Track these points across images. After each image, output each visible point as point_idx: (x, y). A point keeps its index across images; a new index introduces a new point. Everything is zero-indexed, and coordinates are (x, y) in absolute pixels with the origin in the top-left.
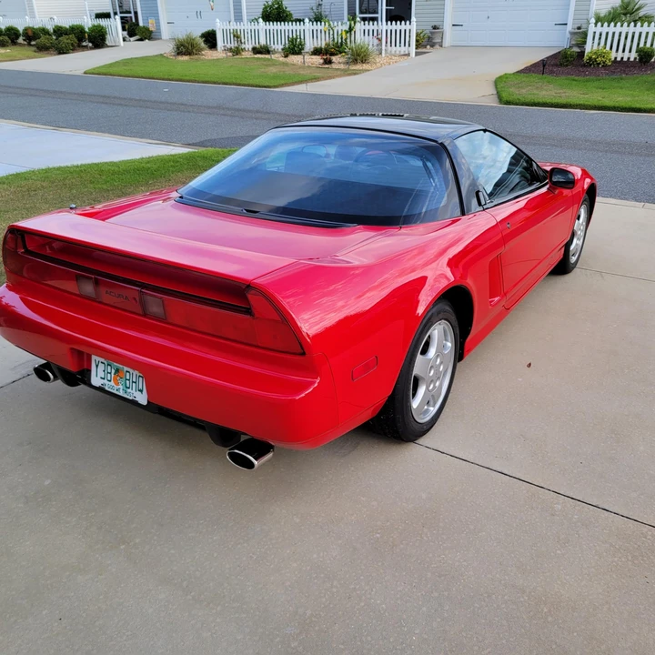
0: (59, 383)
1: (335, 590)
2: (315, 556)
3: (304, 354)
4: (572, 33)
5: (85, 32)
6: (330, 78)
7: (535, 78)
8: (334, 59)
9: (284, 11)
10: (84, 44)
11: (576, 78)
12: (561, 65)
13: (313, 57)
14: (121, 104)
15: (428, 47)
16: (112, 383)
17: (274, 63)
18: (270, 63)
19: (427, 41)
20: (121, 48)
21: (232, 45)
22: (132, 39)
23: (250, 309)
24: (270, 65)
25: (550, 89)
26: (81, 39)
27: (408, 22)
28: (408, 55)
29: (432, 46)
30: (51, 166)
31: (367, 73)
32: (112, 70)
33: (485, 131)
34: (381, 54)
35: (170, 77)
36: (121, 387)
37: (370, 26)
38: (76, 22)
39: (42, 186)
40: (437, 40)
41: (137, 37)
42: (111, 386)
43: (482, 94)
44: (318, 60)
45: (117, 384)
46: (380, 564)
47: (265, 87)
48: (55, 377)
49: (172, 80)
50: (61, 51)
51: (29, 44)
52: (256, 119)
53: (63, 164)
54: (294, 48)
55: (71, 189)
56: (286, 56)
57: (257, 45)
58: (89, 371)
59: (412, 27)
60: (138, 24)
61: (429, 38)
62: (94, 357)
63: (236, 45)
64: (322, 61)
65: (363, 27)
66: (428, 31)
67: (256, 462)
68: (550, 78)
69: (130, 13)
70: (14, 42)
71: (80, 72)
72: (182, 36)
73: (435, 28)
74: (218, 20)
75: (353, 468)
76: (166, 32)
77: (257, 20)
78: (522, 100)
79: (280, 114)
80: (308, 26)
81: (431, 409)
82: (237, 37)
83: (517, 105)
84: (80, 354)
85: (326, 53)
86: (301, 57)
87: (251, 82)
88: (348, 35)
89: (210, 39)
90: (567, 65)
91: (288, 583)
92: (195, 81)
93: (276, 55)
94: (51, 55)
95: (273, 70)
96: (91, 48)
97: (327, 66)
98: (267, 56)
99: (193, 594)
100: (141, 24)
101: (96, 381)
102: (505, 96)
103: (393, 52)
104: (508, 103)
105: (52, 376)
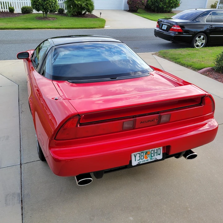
42: (143, 161)
62: (133, 154)
105: (91, 179)
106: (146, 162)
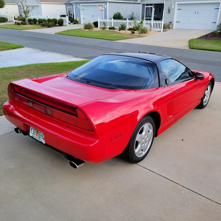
0: (22, 134)
1: (98, 213)
2: (94, 201)
3: (93, 131)
4: (218, 26)
5: (57, 21)
6: (133, 38)
7: (203, 40)
8: (135, 32)
9: (120, 16)
10: (56, 24)
11: (218, 41)
12: (213, 36)
13: (128, 31)
14: (64, 44)
15: (168, 29)
16: (35, 136)
17: (115, 33)
18: (114, 32)
19: (167, 27)
20: (68, 26)
21: (103, 27)
22: (71, 23)
23: (77, 115)
24: (114, 33)
25: (208, 44)
26: (55, 23)
27: (161, 21)
28: (161, 31)
29: (169, 29)
30: (38, 63)
31: (146, 37)
32: (63, 33)
33: (172, 59)
34: (151, 31)
35: (82, 36)
36: (38, 137)
37: (148, 22)
38: (54, 18)
39: (34, 69)
40: (171, 27)
41: (73, 23)
42: (35, 137)
43: (184, 45)
44: (130, 32)
45: (37, 136)
46: (116, 206)
47: (111, 40)
48: (20, 132)
49: (82, 37)
50: (49, 27)
51: (40, 24)
52: (107, 50)
53: (42, 63)
54: (123, 28)
55: (43, 70)
56: (120, 31)
57: (111, 27)
58: (29, 131)
59: (162, 22)
60: (74, 19)
61: (168, 26)
62: (31, 127)
63: (104, 26)
64: (131, 32)
65: (146, 22)
66: (168, 24)
67: (77, 166)
68: (209, 40)
69: (72, 15)
70: (35, 23)
71: (53, 33)
72: (87, 23)
73: (170, 23)
74: (99, 18)
75: (113, 171)
76: (82, 22)
77: (111, 19)
78: (198, 48)
79: (115, 49)
80: (128, 21)
81: (143, 153)
82: (104, 24)
83: (195, 49)
84: (27, 126)
85: (133, 30)
86: (124, 31)
87: (107, 39)
88: (141, 24)
89: (96, 24)
90: (215, 37)
91: (83, 209)
92: (89, 38)
93: (117, 30)
94: (46, 28)
95: (115, 35)
96: (58, 26)
97: (133, 34)
98: (113, 30)
99: (51, 209)
100: (75, 19)
101: (31, 134)
102: (192, 46)
103: (155, 30)
104: (192, 48)
105: (19, 132)
106: (36, 138)
